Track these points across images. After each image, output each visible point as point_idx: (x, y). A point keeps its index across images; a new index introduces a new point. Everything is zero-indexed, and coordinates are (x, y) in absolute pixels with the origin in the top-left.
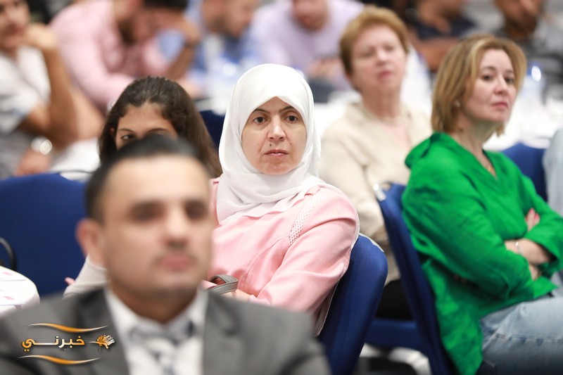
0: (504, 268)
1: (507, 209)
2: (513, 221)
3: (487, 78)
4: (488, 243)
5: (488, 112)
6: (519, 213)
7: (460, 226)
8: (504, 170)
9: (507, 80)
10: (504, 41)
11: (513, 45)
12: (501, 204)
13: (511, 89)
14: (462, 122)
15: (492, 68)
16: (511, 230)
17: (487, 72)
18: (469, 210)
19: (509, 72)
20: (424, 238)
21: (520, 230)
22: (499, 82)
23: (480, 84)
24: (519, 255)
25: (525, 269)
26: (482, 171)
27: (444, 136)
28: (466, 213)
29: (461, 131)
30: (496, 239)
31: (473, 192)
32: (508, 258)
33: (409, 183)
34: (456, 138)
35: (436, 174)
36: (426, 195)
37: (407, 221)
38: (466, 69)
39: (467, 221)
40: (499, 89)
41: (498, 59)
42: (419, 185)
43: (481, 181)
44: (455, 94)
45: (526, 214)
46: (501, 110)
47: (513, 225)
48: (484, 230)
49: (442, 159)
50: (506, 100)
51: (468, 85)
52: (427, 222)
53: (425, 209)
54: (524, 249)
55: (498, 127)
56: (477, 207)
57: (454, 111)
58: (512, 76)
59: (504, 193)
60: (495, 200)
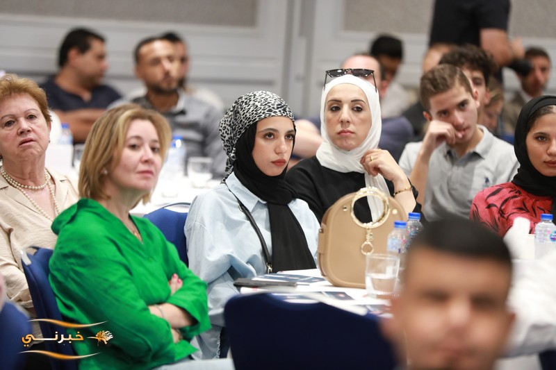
0: (147, 332)
1: (152, 274)
2: (157, 285)
3: (133, 147)
4: (133, 307)
5: (135, 180)
6: (164, 278)
7: (106, 291)
8: (150, 236)
9: (153, 149)
10: (150, 112)
11: (158, 116)
12: (146, 269)
13: (156, 158)
14: (109, 190)
15: (138, 137)
16: (155, 295)
17: (133, 142)
18: (116, 275)
19: (155, 141)
20: (69, 303)
21: (163, 295)
22: (146, 151)
23: (127, 152)
24: (163, 319)
25: (168, 332)
26: (128, 236)
27: (91, 202)
28: (112, 279)
29: (109, 198)
30: (141, 304)
31: (120, 258)
32: (152, 322)
33: (56, 248)
34: (103, 204)
35: (83, 240)
36: (72, 260)
37: (52, 285)
38: (114, 138)
39: (113, 286)
40: (145, 158)
41: (143, 128)
42: (66, 251)
43: (128, 245)
44: (102, 162)
45: (169, 279)
46: (147, 178)
47: (157, 290)
48: (129, 294)
49: (89, 224)
50: (152, 169)
51: (115, 154)
52: (73, 287)
53: (72, 274)
54: (168, 313)
55: (144, 194)
56: (123, 272)
57: (102, 179)
58: (157, 145)
59: (150, 258)
60: (141, 264)
